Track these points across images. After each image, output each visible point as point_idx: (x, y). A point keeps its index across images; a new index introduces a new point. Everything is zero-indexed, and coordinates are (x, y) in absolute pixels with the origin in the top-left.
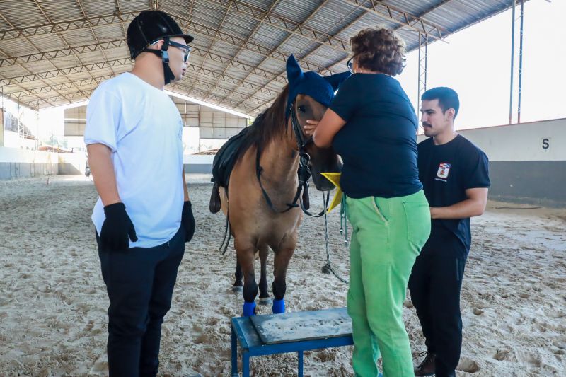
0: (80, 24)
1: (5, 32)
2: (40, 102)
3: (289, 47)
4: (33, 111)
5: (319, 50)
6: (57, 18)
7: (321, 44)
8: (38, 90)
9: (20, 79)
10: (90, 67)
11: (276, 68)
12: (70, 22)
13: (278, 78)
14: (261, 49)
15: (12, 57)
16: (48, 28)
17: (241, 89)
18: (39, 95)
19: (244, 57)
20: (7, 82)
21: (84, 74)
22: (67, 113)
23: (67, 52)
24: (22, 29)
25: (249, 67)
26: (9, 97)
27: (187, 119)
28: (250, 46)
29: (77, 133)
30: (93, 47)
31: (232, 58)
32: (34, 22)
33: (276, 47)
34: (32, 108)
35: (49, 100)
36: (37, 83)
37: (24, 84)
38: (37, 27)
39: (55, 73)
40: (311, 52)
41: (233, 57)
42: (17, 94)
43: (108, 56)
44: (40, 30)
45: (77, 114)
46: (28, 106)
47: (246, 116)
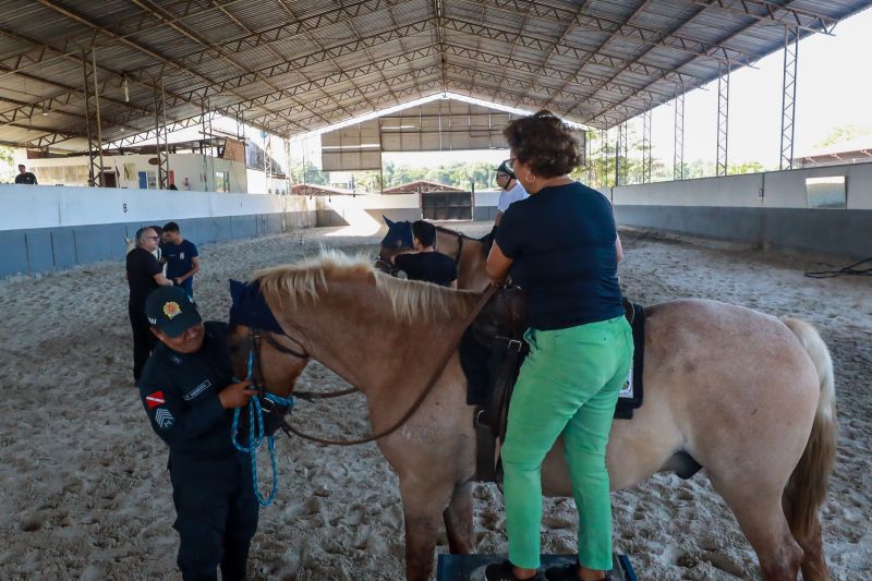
0: (333, 16)
1: (240, 40)
2: (291, 127)
3: (650, 16)
4: (282, 140)
5: (703, 16)
6: (303, 12)
7: (703, 8)
8: (286, 112)
9: (262, 100)
10: (351, 74)
11: (629, 50)
12: (320, 15)
13: (634, 66)
14: (602, 23)
15: (251, 73)
16: (294, 27)
17: (573, 86)
18: (289, 118)
19: (574, 38)
20: (248, 104)
21: (345, 84)
22: (326, 138)
23: (319, 56)
24: (260, 34)
25: (584, 53)
26: (253, 124)
27: (494, 138)
28: (583, 20)
29: (339, 167)
30: (353, 46)
31: (556, 40)
32: (275, 22)
33: (628, 17)
34: (281, 136)
35: (302, 124)
36: (286, 102)
37: (270, 106)
38: (280, 28)
39: (306, 87)
40: (687, 20)
41: (559, 38)
42: (261, 119)
43: (375, 56)
44: (283, 33)
45: (338, 140)
46: (275, 133)
47: (585, 128)
